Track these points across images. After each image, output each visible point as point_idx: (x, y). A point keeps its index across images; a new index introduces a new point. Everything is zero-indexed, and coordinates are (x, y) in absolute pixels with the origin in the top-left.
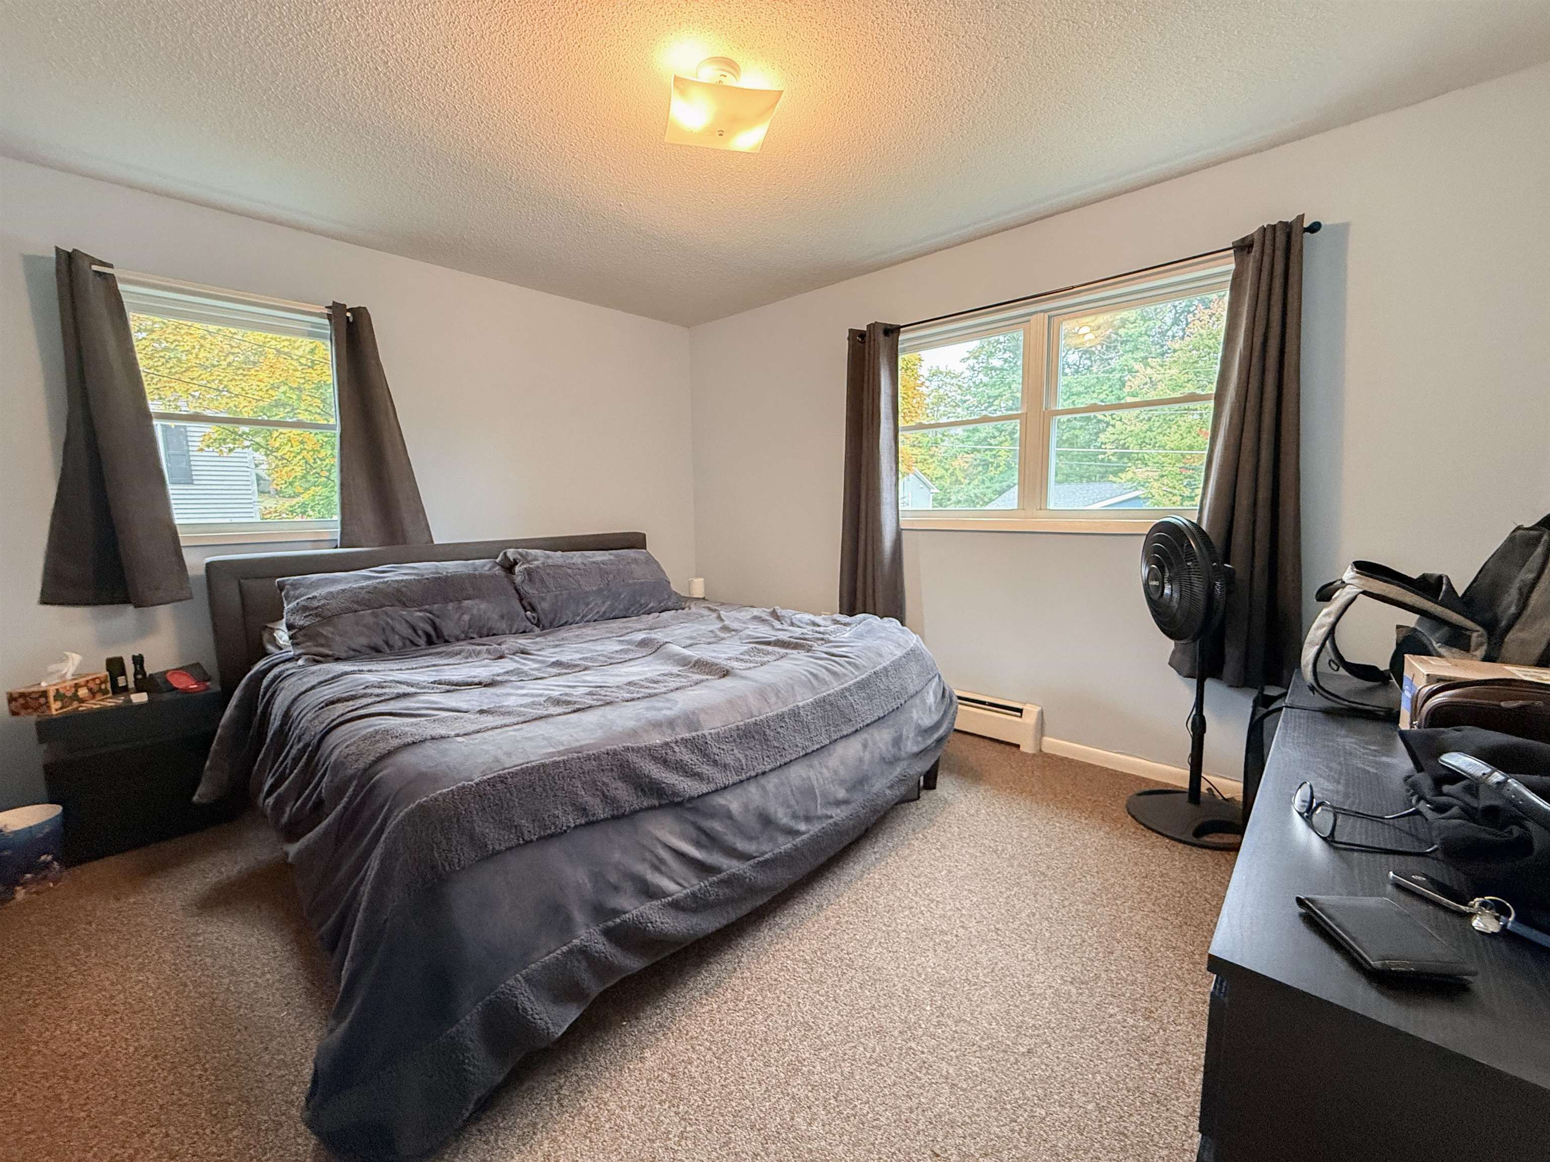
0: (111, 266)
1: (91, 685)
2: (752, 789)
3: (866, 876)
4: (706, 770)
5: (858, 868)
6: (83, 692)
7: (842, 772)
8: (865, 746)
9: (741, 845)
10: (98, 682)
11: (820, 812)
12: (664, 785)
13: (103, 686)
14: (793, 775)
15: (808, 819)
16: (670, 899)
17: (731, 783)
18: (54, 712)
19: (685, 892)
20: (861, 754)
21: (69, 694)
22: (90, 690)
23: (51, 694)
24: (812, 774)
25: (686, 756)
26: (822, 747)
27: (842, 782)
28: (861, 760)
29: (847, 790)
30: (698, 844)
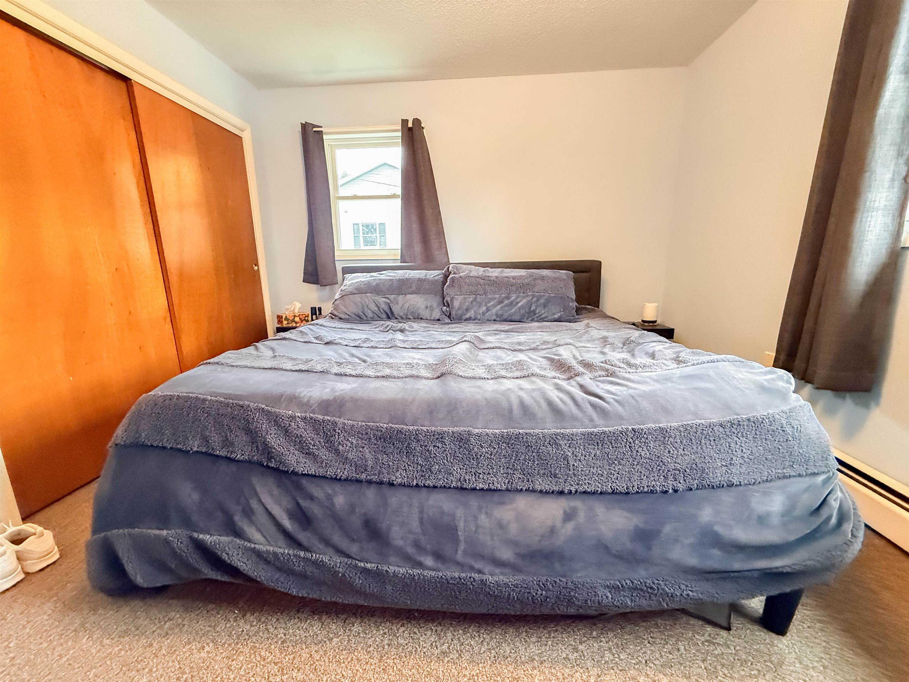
0: (321, 127)
1: (301, 317)
2: (371, 493)
3: (529, 667)
4: (324, 454)
5: (534, 649)
6: (297, 319)
7: (513, 529)
8: (569, 516)
9: (337, 538)
10: (304, 316)
11: (460, 556)
12: (274, 450)
13: (306, 318)
14: (431, 502)
15: (438, 556)
16: (253, 546)
17: (344, 477)
18: (284, 325)
19: (268, 548)
20: (559, 524)
21: (291, 319)
22: (300, 319)
23: (284, 317)
24: (460, 513)
25: (308, 435)
26: (489, 490)
27: (513, 543)
28: (552, 531)
29: (517, 555)
30: (291, 516)
